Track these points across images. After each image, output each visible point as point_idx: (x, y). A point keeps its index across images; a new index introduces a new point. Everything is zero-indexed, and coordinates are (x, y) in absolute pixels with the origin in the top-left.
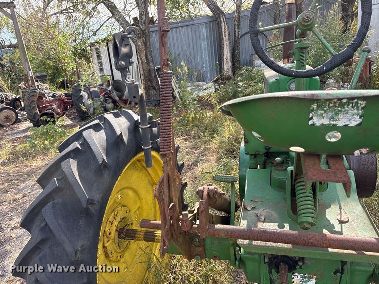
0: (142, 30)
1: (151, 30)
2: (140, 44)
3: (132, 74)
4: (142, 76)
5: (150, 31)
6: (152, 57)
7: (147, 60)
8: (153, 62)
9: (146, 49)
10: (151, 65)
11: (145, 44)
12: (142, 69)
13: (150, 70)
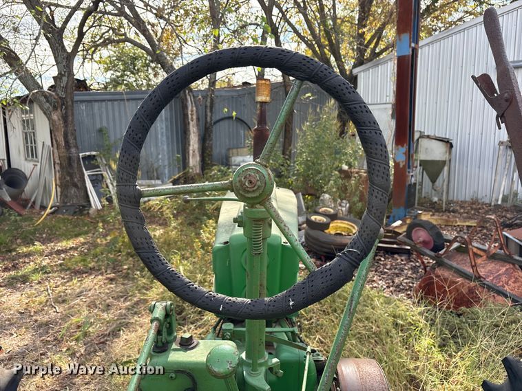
0: (60, 98)
1: (76, 98)
2: (55, 117)
3: (40, 161)
4: (56, 166)
5: (75, 100)
6: (75, 139)
7: (67, 142)
8: (76, 147)
9: (66, 126)
10: (73, 150)
11: (65, 118)
12: (56, 155)
13: (70, 159)
